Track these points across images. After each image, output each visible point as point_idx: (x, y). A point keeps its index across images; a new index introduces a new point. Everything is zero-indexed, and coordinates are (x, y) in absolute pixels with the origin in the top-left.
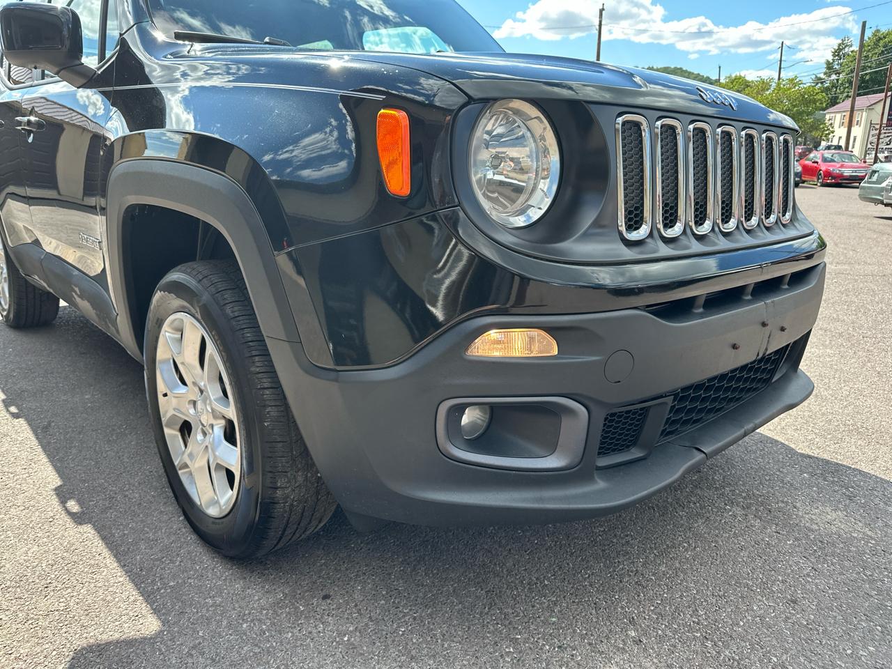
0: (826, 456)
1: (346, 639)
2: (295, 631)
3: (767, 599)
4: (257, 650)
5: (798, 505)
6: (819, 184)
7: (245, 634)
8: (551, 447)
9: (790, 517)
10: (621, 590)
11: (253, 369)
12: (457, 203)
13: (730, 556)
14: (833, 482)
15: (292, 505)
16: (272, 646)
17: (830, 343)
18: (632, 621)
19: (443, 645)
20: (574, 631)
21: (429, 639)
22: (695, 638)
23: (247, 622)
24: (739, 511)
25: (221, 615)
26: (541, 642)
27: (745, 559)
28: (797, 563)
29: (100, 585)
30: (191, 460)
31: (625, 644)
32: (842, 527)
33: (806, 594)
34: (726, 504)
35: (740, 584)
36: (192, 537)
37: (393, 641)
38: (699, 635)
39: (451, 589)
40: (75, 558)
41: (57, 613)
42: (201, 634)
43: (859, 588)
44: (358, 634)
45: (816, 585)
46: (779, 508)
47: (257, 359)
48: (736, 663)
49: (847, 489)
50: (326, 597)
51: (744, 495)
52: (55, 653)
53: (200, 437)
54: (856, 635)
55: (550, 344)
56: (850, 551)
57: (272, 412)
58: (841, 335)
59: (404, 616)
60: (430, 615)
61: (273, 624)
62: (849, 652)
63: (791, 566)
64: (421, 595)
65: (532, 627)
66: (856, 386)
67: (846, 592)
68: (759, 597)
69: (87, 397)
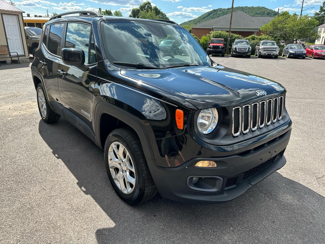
0: (291, 178)
1: (161, 227)
2: (148, 224)
3: (267, 221)
4: (140, 229)
5: (280, 194)
6: (313, 58)
7: (136, 225)
8: (214, 187)
9: (277, 198)
10: (229, 217)
11: (140, 162)
12: (194, 132)
13: (259, 208)
14: (291, 187)
15: (148, 194)
16: (143, 228)
17: (301, 135)
18: (232, 225)
19: (185, 230)
20: (217, 227)
21: (181, 228)
22: (247, 230)
23: (136, 222)
24: (263, 195)
25: (130, 220)
26: (209, 230)
27: (263, 209)
28: (276, 211)
29: (98, 210)
30: (119, 179)
31: (229, 231)
32: (291, 201)
33: (277, 220)
34: (260, 193)
35: (260, 216)
36: (118, 198)
37: (173, 228)
38: (248, 230)
39: (186, 215)
40: (90, 203)
41: (90, 218)
42: (126, 224)
43: (291, 219)
44: (164, 226)
45: (280, 218)
46: (275, 194)
47: (141, 159)
48: (256, 237)
49: (295, 189)
50: (155, 216)
51: (265, 190)
52: (92, 228)
53: (121, 173)
54: (288, 232)
55: (214, 164)
56: (291, 208)
57: (145, 172)
58: (305, 132)
59: (175, 222)
60: (181, 222)
61: (143, 223)
62: (285, 236)
63: (275, 212)
64: (178, 216)
65: (207, 226)
66: (305, 153)
67: (288, 220)
68: (265, 220)
69: (77, 150)
